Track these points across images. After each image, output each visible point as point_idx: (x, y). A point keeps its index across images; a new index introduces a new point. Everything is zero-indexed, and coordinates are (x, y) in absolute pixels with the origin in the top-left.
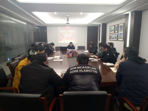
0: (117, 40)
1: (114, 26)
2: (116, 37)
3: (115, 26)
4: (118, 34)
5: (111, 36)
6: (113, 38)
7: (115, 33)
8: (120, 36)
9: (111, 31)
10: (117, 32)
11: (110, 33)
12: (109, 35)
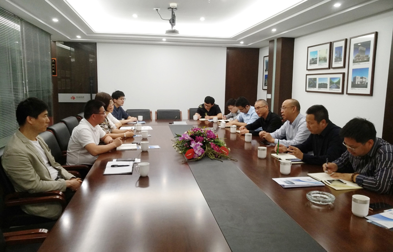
0: (340, 91)
1: (329, 45)
2: (335, 81)
3: (332, 43)
5: (315, 79)
6: (324, 86)
7: (329, 68)
8: (355, 79)
9: (314, 62)
10: (342, 65)
11: (307, 70)
12: (307, 75)
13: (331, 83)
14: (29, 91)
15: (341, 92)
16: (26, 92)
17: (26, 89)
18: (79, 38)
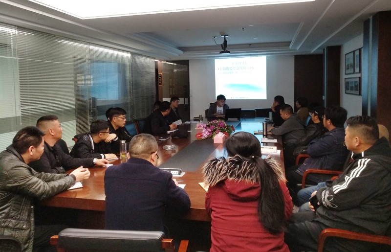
2: (357, 84)
3: (354, 52)
4: (359, 75)
5: (349, 83)
6: (352, 88)
7: (354, 73)
9: (348, 67)
10: (358, 70)
11: (345, 74)
12: (345, 79)
13: (355, 85)
15: (358, 93)
16: (133, 98)
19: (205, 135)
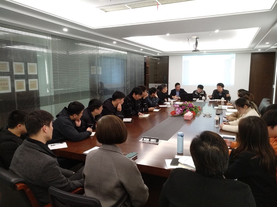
14: (130, 83)
16: (128, 83)
17: (128, 82)
18: (158, 55)
19: (177, 113)
